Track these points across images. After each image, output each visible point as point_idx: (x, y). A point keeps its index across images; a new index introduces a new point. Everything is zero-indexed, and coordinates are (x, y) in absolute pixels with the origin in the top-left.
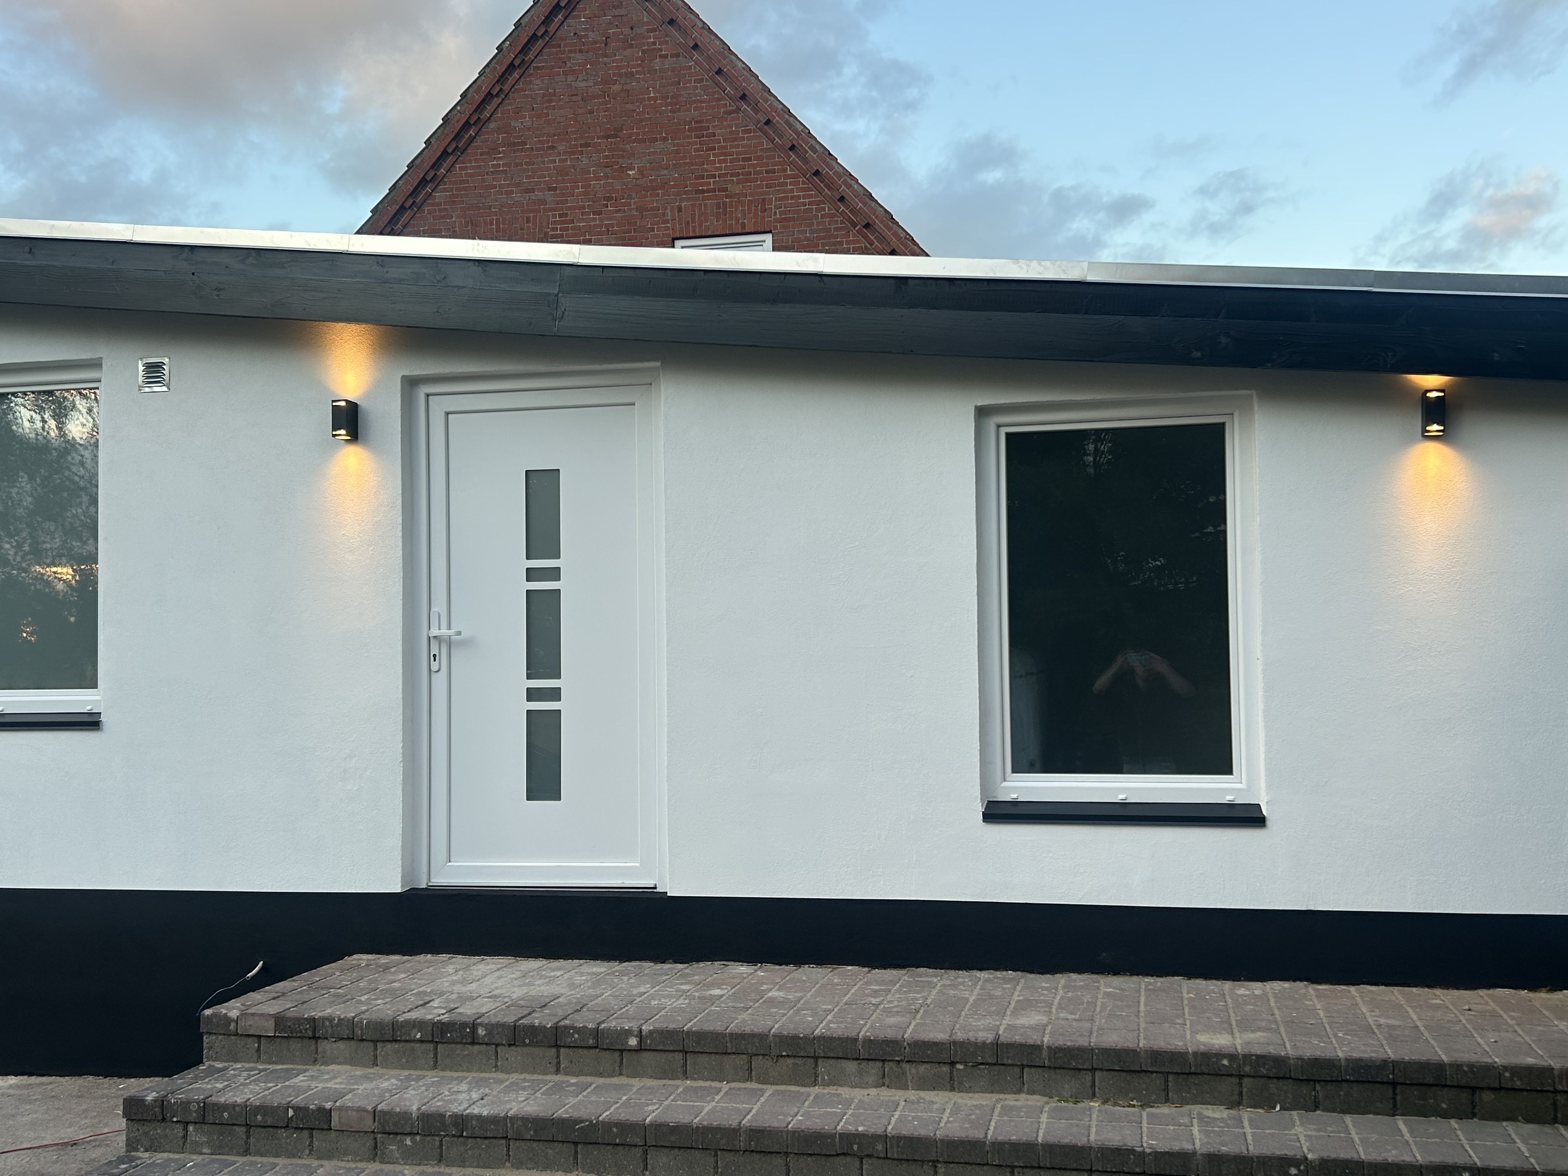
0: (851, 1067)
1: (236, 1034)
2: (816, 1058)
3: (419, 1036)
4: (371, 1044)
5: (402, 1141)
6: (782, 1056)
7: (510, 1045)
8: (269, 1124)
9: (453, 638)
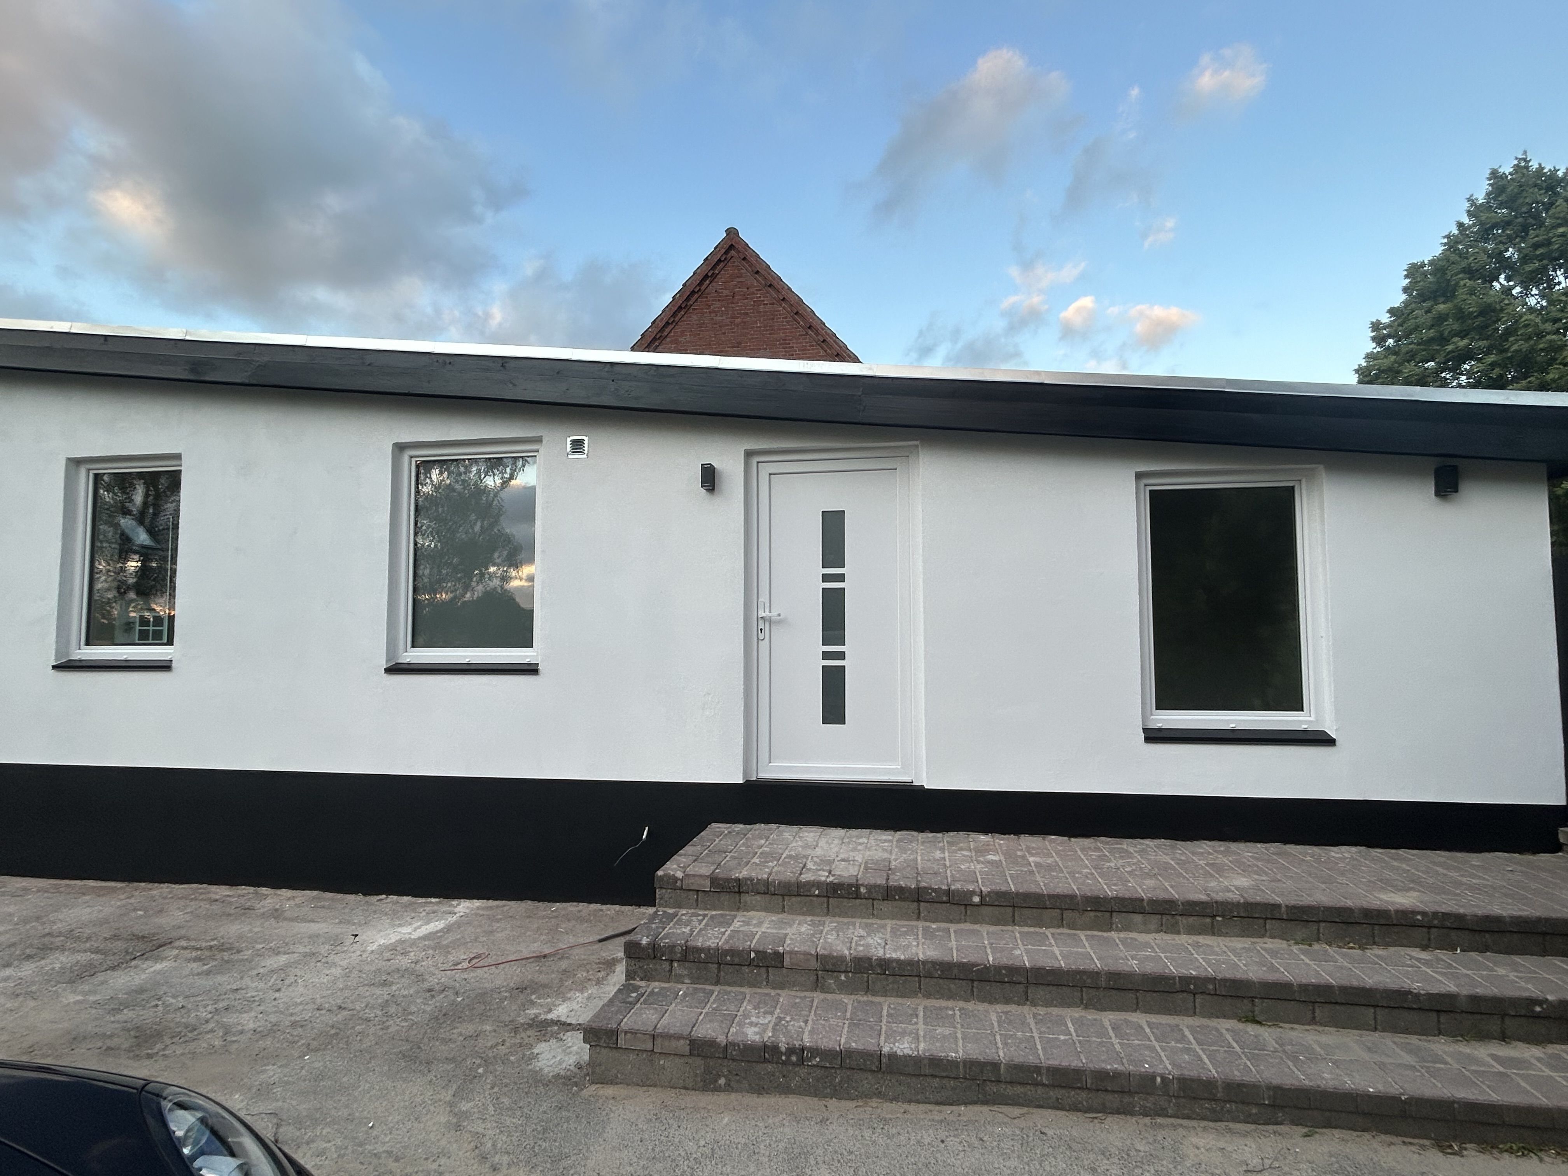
0: (1138, 918)
1: (681, 889)
2: (1112, 912)
3: (817, 892)
4: (781, 897)
5: (838, 978)
6: (1087, 910)
7: (883, 900)
8: (736, 962)
9: (773, 618)
